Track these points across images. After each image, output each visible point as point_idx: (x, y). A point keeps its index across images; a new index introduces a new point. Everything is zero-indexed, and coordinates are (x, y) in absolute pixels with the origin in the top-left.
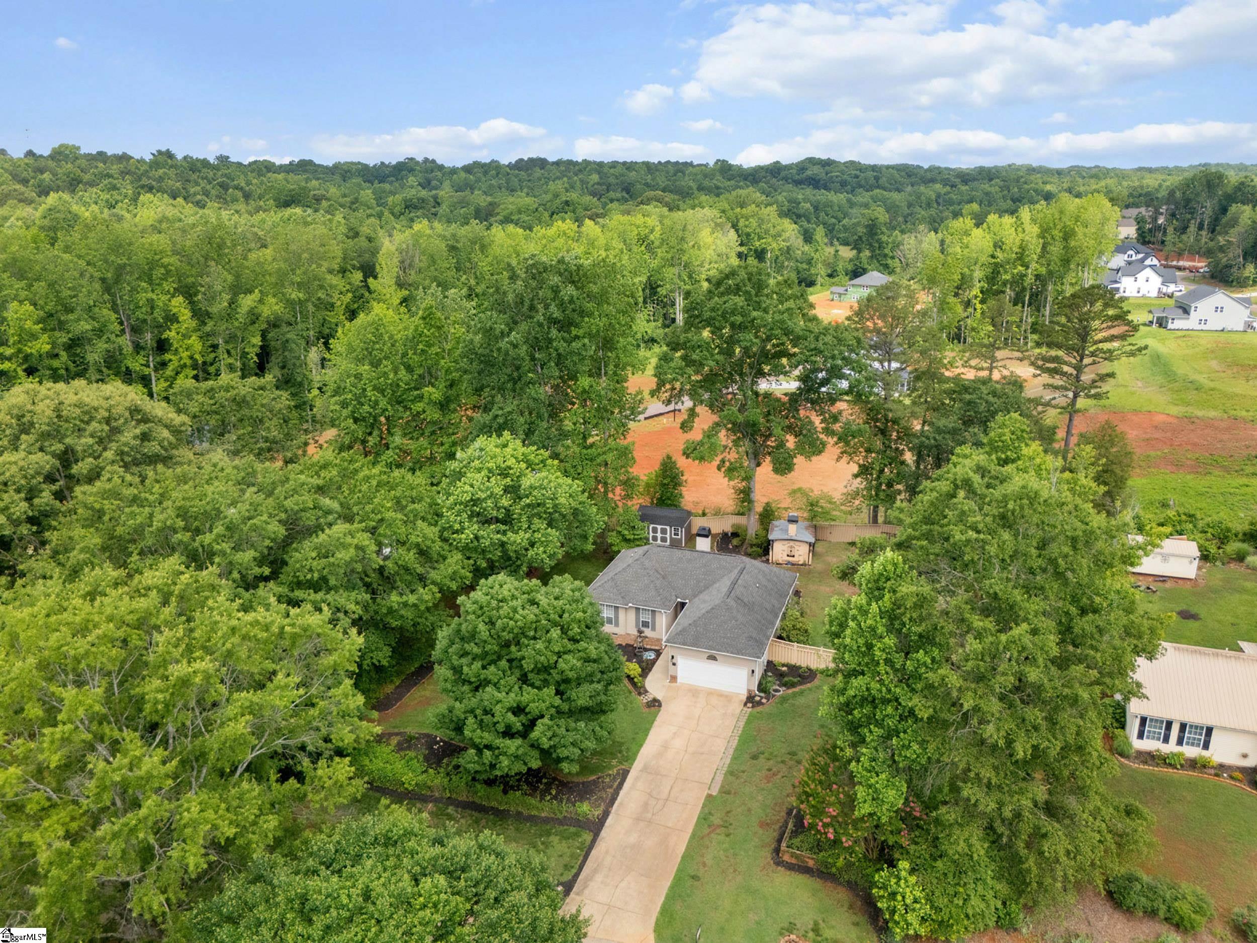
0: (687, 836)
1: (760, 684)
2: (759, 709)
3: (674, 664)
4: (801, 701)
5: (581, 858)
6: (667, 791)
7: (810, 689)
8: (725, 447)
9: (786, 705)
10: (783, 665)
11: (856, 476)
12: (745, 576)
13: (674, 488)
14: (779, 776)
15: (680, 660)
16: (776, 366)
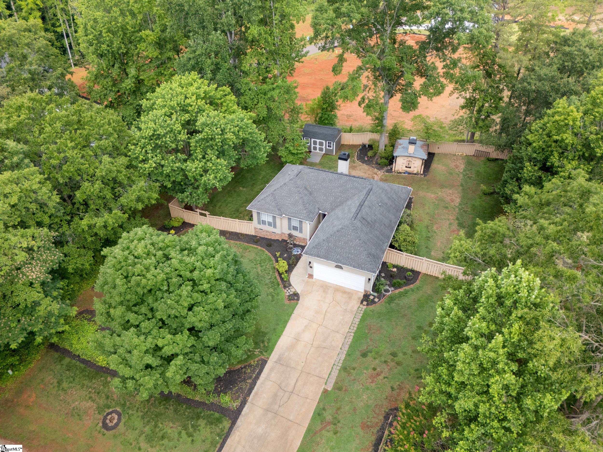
0: (303, 431)
1: (375, 285)
2: (372, 307)
3: (311, 267)
4: (405, 301)
5: (218, 446)
6: (292, 382)
7: (413, 290)
8: (366, 87)
9: (393, 305)
10: (394, 266)
11: (463, 107)
12: (372, 197)
13: (331, 111)
14: (381, 377)
15: (315, 265)
16: (411, 18)
